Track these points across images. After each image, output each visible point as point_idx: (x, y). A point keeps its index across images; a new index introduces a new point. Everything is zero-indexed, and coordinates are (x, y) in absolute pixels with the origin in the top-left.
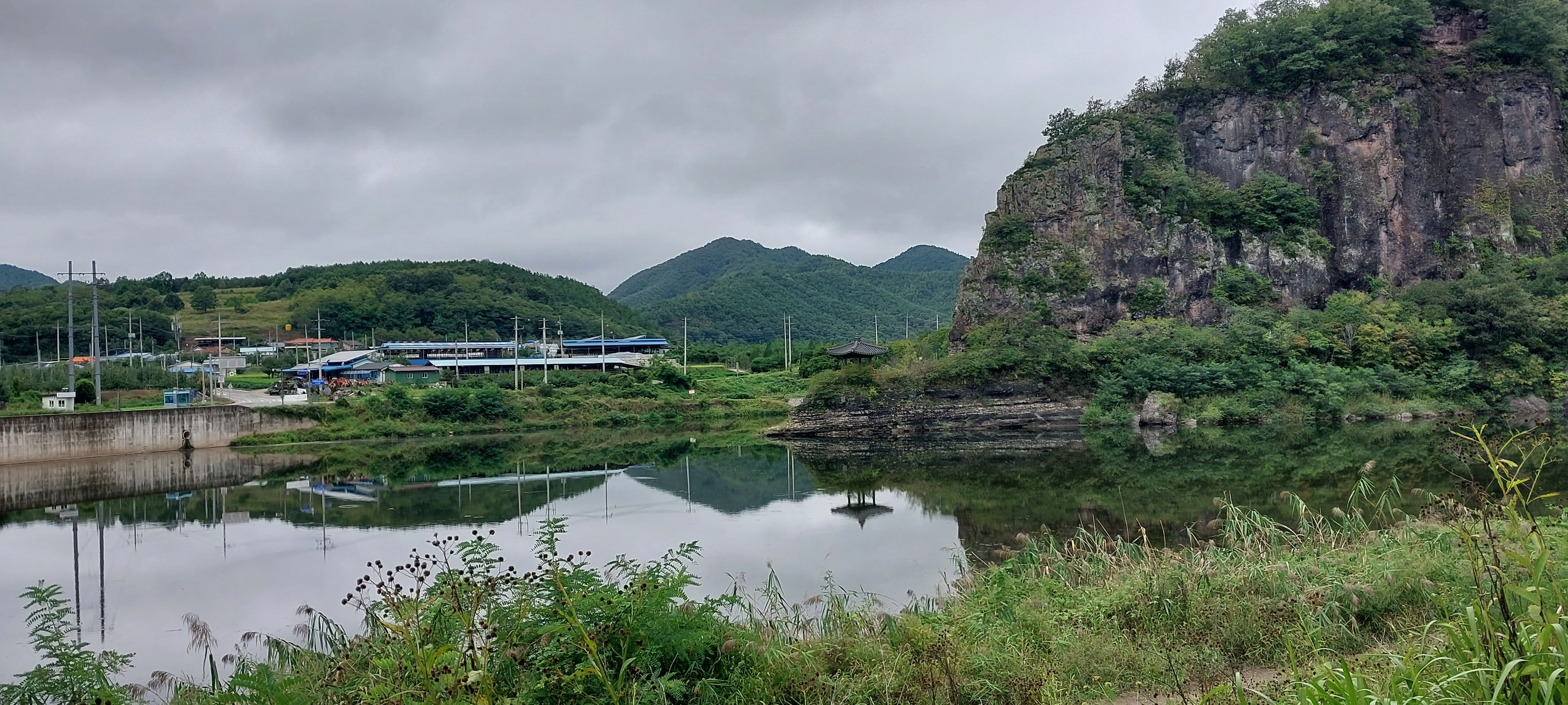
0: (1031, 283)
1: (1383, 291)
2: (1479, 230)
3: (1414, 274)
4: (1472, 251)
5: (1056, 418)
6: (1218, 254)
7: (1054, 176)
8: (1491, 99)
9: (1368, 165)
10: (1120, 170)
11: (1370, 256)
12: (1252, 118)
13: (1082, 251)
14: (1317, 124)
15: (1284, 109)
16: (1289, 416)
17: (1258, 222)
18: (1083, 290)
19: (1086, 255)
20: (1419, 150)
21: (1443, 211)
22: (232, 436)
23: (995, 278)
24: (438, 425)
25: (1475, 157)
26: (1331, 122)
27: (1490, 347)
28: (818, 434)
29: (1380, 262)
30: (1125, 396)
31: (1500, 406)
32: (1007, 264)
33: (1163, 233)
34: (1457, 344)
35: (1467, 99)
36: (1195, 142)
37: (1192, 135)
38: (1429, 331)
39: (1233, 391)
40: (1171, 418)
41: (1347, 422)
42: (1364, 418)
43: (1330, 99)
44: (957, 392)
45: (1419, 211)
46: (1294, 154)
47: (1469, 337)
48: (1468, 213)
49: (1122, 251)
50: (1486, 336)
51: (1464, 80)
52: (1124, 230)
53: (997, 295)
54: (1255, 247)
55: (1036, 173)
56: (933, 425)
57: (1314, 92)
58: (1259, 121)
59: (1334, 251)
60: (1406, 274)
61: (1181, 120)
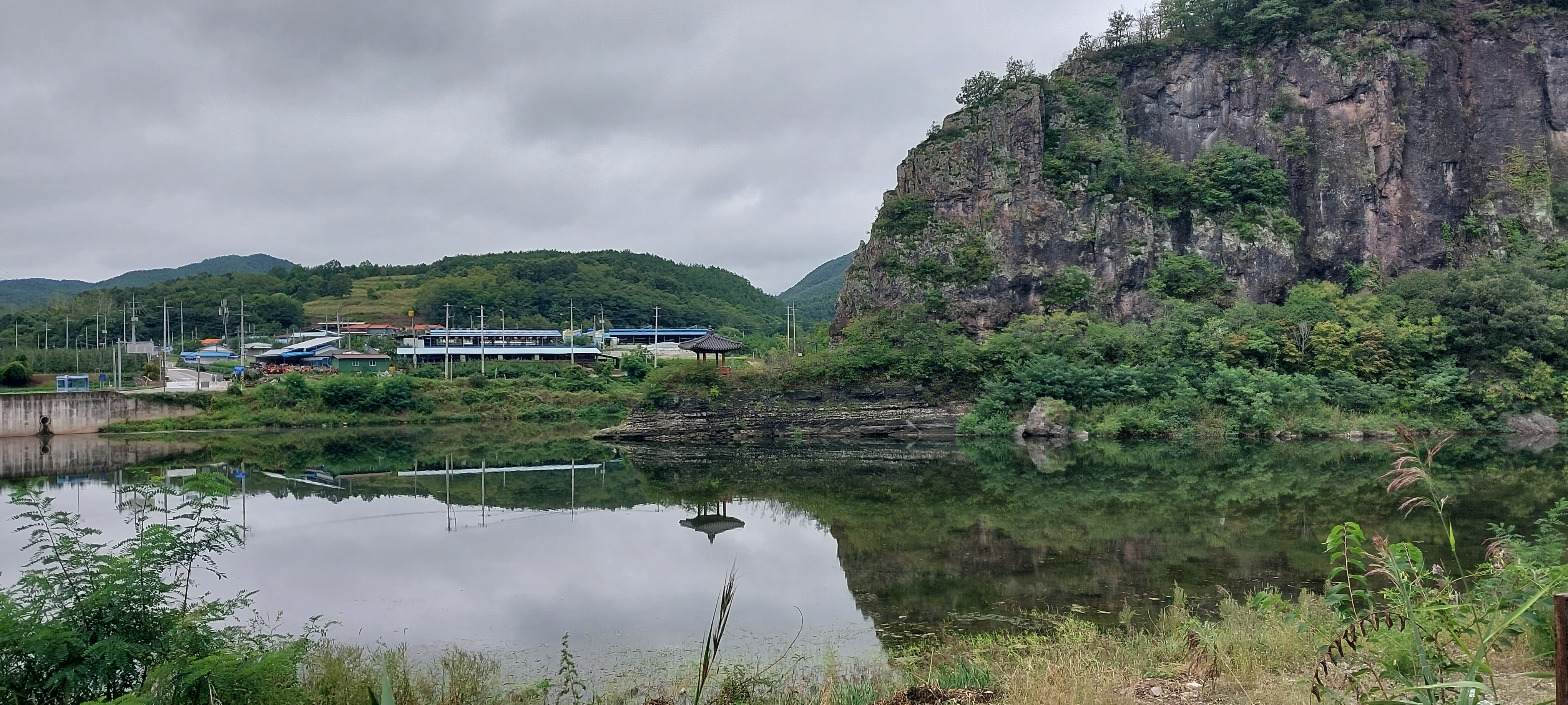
0: (925, 271)
1: (1369, 282)
2: (1505, 209)
3: (1415, 262)
4: (1495, 234)
5: (929, 426)
6: (1159, 238)
7: (960, 149)
8: (1531, 49)
9: (1352, 130)
10: (1037, 141)
11: (1352, 240)
12: (1215, 79)
13: (988, 235)
14: (1295, 84)
15: (1254, 68)
16: (1208, 430)
17: (1209, 200)
18: (985, 279)
19: (992, 239)
20: (1424, 112)
21: (1456, 186)
22: (102, 423)
23: (884, 265)
24: (333, 416)
25: (1504, 118)
26: (1311, 80)
27: (1485, 352)
28: (647, 438)
29: (1365, 248)
30: (1008, 402)
31: (1493, 425)
32: (899, 250)
33: (1089, 213)
34: (1443, 348)
35: (1499, 50)
36: (1144, 108)
37: (1140, 100)
38: (1406, 331)
39: (1147, 398)
40: (1058, 429)
41: (1278, 440)
42: (1300, 436)
43: (1310, 54)
44: (818, 394)
45: (1424, 186)
46: (1263, 119)
47: (1460, 339)
48: (1493, 188)
49: (1037, 236)
50: (1479, 338)
51: (1496, 26)
52: (1041, 210)
53: (886, 285)
54: (1207, 230)
55: (940, 146)
56: (785, 430)
57: (1291, 46)
58: (1224, 81)
59: (1305, 234)
60: (1404, 261)
61: (1128, 82)
